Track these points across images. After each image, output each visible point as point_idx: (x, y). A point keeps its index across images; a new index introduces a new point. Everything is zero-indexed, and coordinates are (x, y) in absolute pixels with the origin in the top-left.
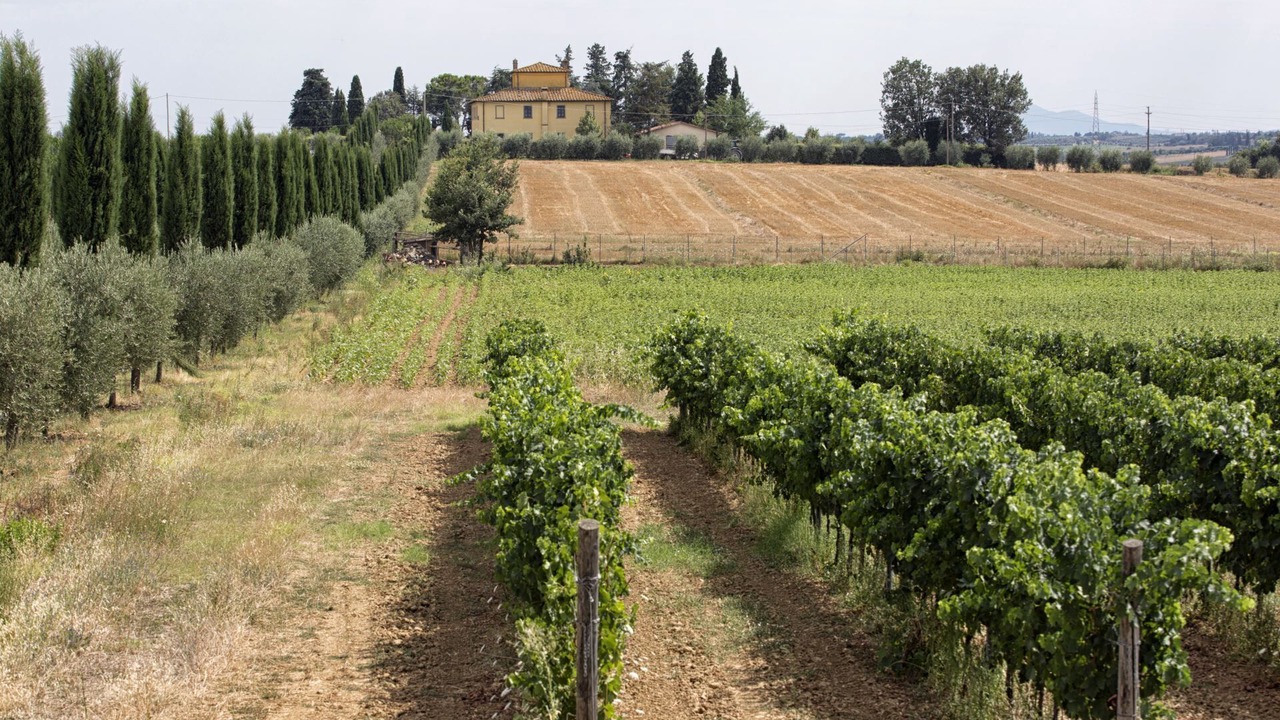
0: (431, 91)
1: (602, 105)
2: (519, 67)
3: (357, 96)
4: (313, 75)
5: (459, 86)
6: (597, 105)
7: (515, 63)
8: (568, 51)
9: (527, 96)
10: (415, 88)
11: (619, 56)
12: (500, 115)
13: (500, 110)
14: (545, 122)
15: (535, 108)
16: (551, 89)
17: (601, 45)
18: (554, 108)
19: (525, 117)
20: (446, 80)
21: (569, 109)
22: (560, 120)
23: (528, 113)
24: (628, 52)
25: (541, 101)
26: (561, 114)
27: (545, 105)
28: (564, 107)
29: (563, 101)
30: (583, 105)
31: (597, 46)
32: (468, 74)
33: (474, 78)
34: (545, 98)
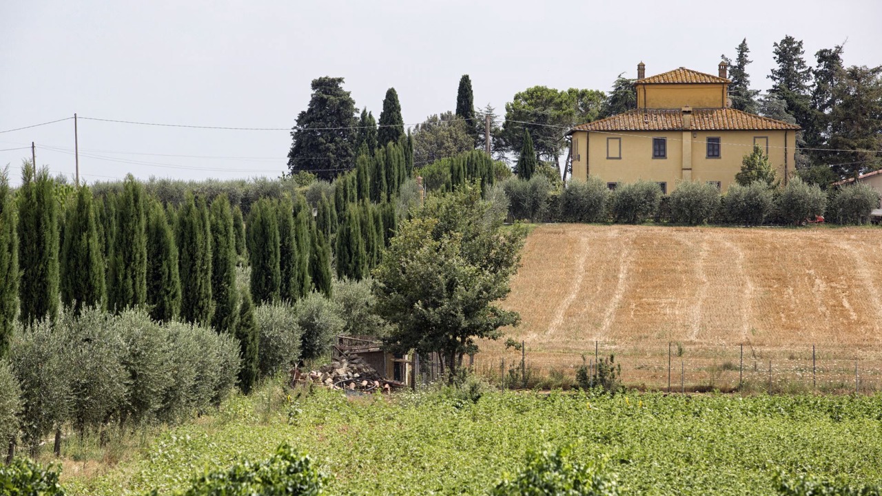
0: (514, 114)
1: (781, 137)
2: (648, 75)
3: (393, 122)
4: (326, 89)
5: (559, 106)
6: (771, 137)
7: (641, 68)
8: (743, 48)
9: (660, 122)
10: (490, 110)
11: (823, 56)
12: (614, 152)
13: (614, 144)
14: (686, 164)
15: (672, 143)
16: (699, 111)
17: (797, 39)
18: (702, 143)
19: (655, 157)
20: (537, 97)
21: (726, 144)
22: (712, 161)
23: (660, 150)
24: (839, 49)
25: (680, 131)
26: (714, 151)
27: (687, 137)
28: (718, 140)
29: (716, 130)
30: (750, 137)
31: (789, 41)
32: (574, 87)
33: (583, 94)
34: (687, 126)
